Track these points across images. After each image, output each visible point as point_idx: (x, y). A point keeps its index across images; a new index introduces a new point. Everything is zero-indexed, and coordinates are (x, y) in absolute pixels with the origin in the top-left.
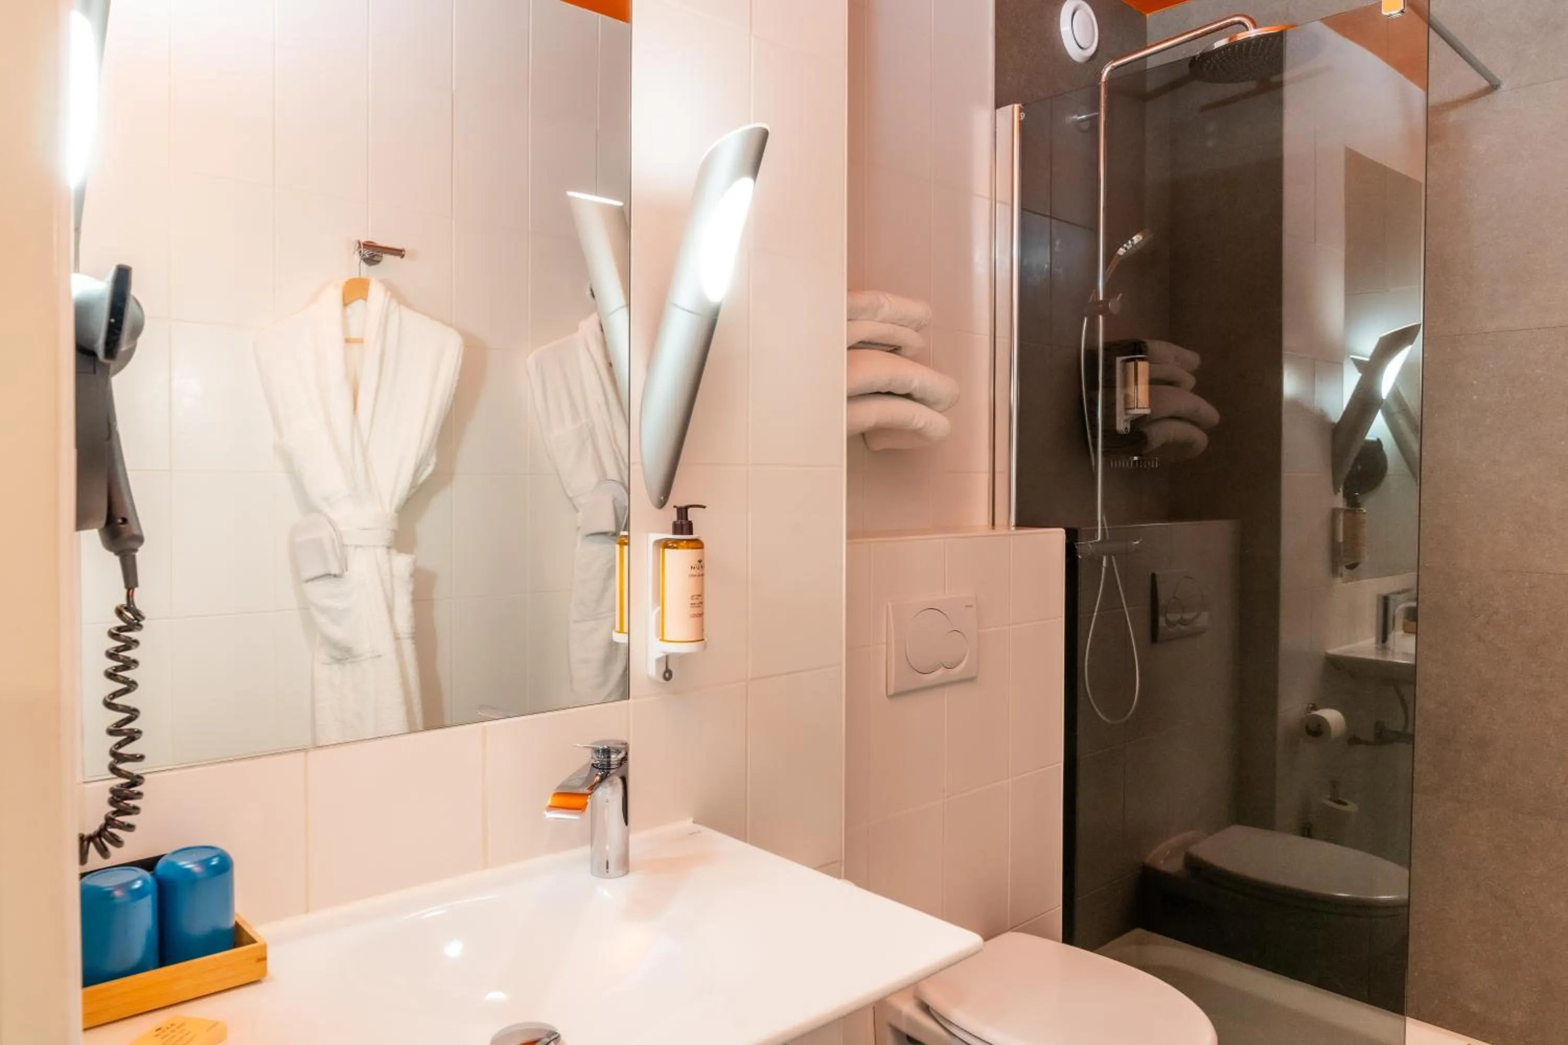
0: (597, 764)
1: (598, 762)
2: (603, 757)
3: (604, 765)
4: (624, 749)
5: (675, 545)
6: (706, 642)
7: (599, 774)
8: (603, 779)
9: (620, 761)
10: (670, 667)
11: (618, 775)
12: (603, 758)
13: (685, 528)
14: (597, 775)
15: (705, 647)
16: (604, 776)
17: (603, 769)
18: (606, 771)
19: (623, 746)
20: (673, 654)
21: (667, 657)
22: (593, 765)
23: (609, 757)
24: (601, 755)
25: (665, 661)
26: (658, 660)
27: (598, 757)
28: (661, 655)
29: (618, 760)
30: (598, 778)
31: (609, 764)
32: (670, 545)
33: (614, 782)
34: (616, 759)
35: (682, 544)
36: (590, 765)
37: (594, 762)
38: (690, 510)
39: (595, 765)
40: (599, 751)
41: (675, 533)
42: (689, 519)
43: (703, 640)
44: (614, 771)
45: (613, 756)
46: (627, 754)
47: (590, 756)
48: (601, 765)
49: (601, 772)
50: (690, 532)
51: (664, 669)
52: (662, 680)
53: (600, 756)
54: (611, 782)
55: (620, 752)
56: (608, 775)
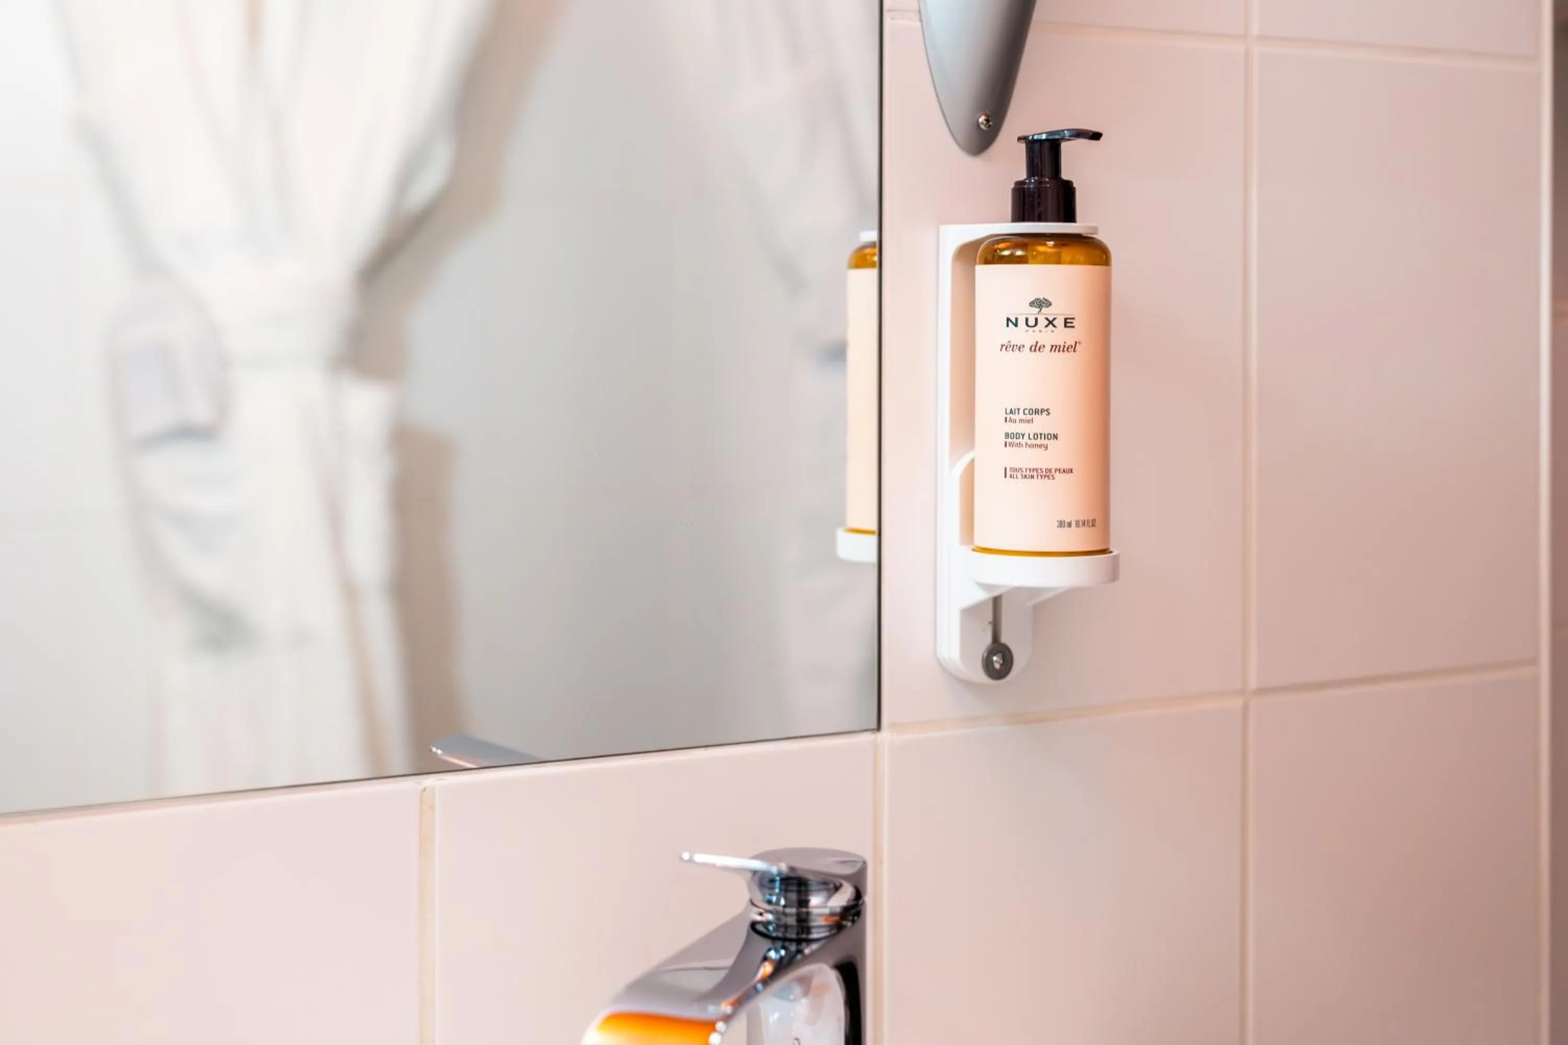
0: (766, 924)
1: (770, 917)
2: (783, 902)
3: (786, 927)
4: (847, 878)
5: (1019, 253)
6: (1116, 558)
7: (772, 954)
8: (781, 967)
9: (837, 918)
10: (1006, 638)
11: (827, 963)
12: (785, 906)
13: (1051, 202)
14: (765, 959)
15: (1114, 575)
16: (785, 962)
17: (784, 939)
18: (793, 948)
19: (848, 870)
20: (1017, 591)
21: (996, 602)
22: (753, 925)
23: (803, 903)
24: (778, 895)
25: (989, 617)
26: (969, 613)
27: (769, 902)
28: (981, 596)
29: (832, 914)
30: (767, 969)
31: (803, 922)
32: (1006, 253)
33: (815, 982)
34: (827, 911)
35: (1041, 249)
36: (745, 928)
37: (759, 918)
38: (1064, 146)
39: (760, 928)
40: (772, 881)
41: (1021, 215)
42: (1066, 174)
43: (1104, 551)
44: (814, 946)
45: (815, 901)
46: (858, 895)
47: (746, 897)
48: (778, 927)
49: (777, 951)
50: (1069, 215)
51: (988, 639)
52: (981, 677)
53: (774, 899)
54: (805, 982)
55: (837, 888)
56: (799, 957)
